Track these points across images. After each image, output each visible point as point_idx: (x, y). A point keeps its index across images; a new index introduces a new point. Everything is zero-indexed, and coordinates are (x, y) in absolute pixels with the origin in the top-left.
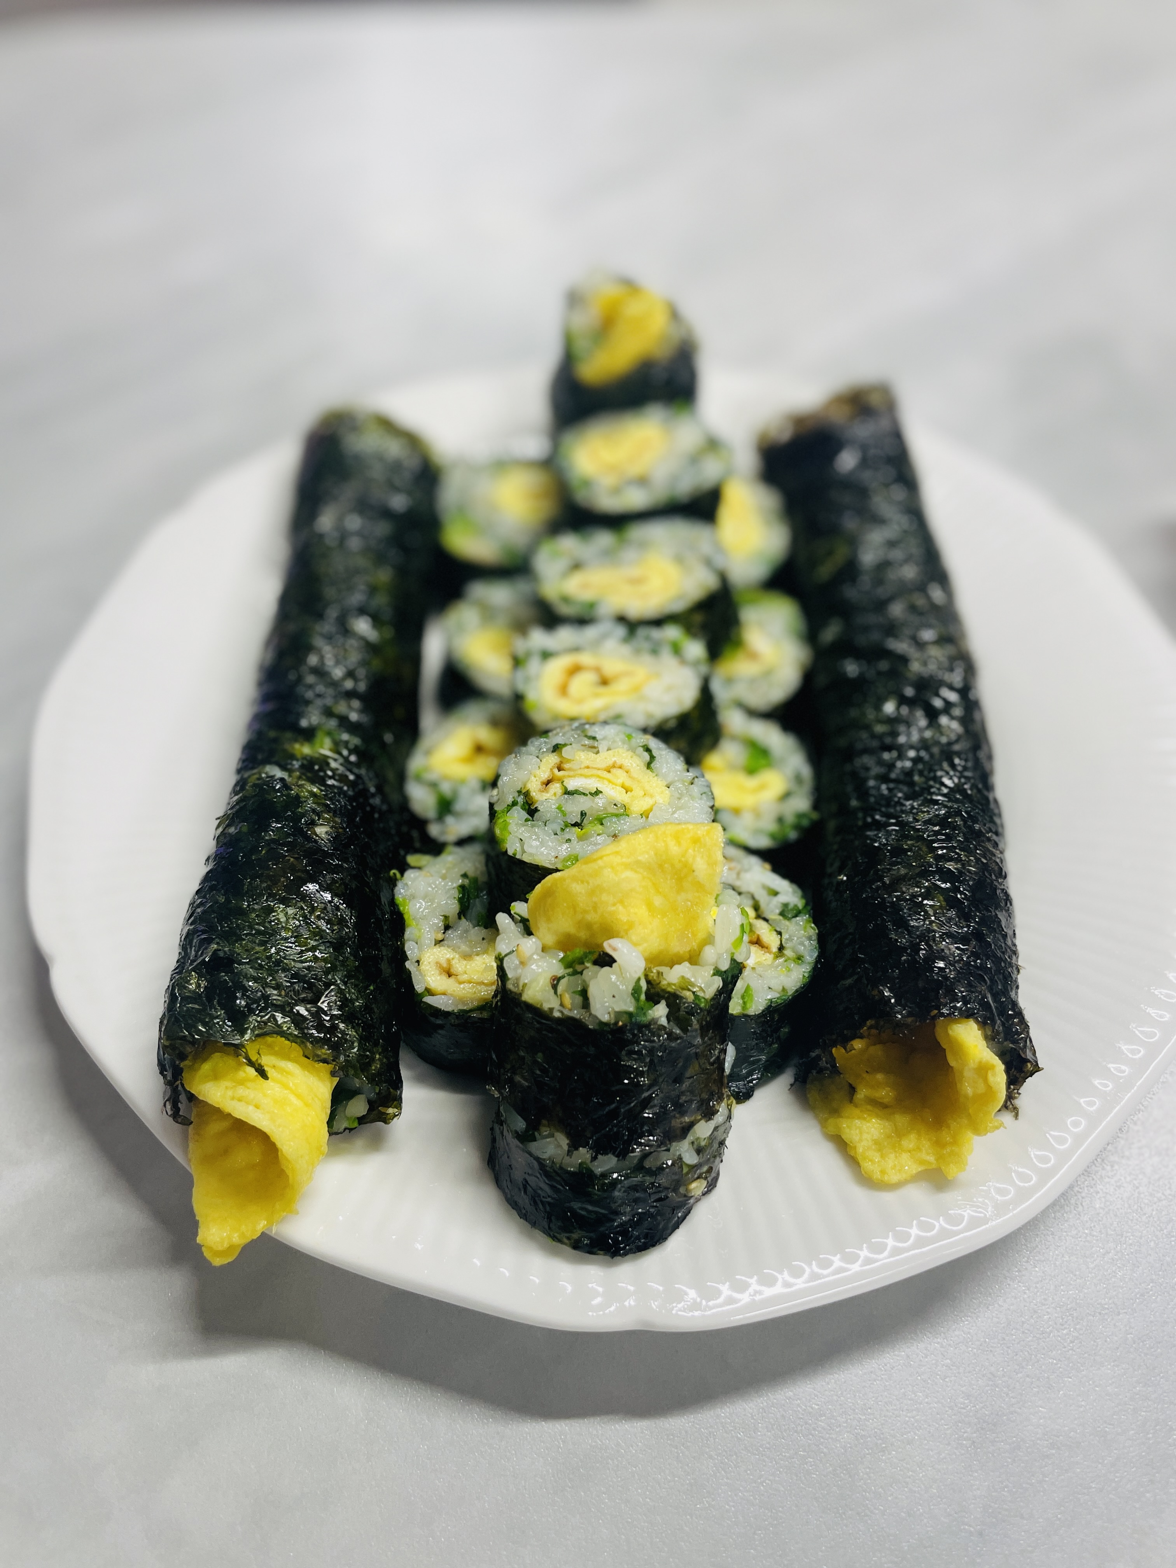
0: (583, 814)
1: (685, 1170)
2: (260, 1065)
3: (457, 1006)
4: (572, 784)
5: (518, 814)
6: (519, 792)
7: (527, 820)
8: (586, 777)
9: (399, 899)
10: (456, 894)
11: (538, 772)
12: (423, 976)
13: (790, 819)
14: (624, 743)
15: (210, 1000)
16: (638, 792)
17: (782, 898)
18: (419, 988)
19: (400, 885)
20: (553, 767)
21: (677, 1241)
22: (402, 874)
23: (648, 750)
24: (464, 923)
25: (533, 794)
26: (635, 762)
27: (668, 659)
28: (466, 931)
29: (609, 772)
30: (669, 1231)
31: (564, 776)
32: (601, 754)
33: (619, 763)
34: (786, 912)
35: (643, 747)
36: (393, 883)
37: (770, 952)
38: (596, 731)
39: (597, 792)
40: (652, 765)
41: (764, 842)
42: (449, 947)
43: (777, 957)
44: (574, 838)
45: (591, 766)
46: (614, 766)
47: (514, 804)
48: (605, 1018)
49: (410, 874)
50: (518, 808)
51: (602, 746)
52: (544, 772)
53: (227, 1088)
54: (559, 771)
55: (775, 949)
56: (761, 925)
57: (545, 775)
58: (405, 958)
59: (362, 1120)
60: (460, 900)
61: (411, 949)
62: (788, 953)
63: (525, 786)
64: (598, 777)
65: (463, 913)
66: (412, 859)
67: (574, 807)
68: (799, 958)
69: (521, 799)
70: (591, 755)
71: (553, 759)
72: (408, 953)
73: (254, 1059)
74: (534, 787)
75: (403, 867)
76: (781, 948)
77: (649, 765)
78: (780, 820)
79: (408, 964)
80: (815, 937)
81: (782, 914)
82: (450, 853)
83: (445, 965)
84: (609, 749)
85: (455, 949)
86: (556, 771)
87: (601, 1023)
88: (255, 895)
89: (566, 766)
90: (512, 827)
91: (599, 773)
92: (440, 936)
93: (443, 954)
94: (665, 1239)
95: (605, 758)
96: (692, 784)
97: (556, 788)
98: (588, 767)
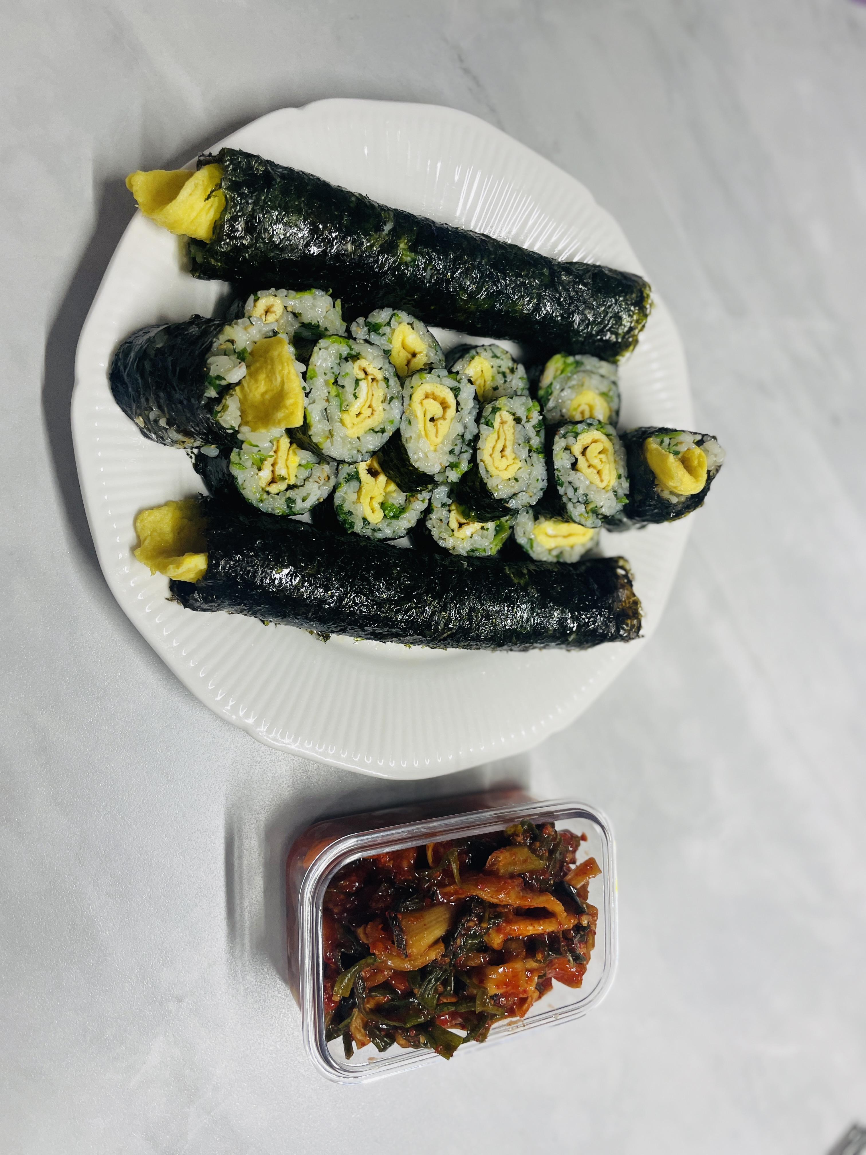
0: (343, 387)
1: (146, 412)
2: (211, 197)
3: (247, 312)
4: (363, 384)
5: (345, 351)
6: (359, 354)
7: (341, 355)
8: (367, 393)
9: (314, 290)
10: (314, 322)
11: (372, 366)
12: (266, 296)
13: (350, 519)
14: (388, 418)
15: (249, 175)
16: (356, 420)
17: (299, 501)
18: (259, 293)
19: (323, 293)
20: (374, 376)
21: (117, 410)
22: (330, 296)
23: (383, 431)
24: (297, 326)
25: (358, 361)
26: (376, 421)
27: (447, 459)
28: (292, 325)
29: (369, 407)
30: (121, 405)
31: (368, 381)
32: (381, 404)
33: (374, 413)
34: (290, 501)
35: (384, 428)
36: (325, 289)
37: (266, 486)
38: (396, 403)
39: (356, 397)
40: (371, 431)
41: (337, 501)
42: (283, 313)
43: (263, 489)
44: (327, 377)
45: (374, 397)
46: (373, 410)
47: (351, 349)
48: (208, 361)
49: (329, 299)
50: (349, 351)
51: (385, 405)
52: (372, 370)
53: (203, 181)
54: (372, 379)
55: (268, 489)
56: (283, 486)
57: (369, 370)
58: (277, 289)
59: (194, 259)
60: (310, 324)
61: (283, 292)
62: (265, 496)
63: (363, 358)
64: (367, 400)
65: (303, 325)
66: (338, 302)
67: (348, 383)
68: (261, 501)
69: (354, 353)
70: (381, 399)
71: (379, 376)
72: (280, 290)
73: (214, 194)
74: (362, 363)
75: (334, 297)
76: (268, 493)
77: (373, 430)
78: (350, 513)
79: (273, 289)
80: (273, 512)
81: (289, 498)
82: (341, 325)
83: (272, 310)
84: (384, 410)
85: (282, 316)
86: (372, 377)
87: (207, 360)
88: (309, 205)
89: (374, 383)
90: (336, 346)
91: (369, 400)
92: (289, 309)
93: (278, 308)
94: (118, 404)
95: (379, 407)
96: (358, 451)
97: (361, 375)
98: (372, 395)
